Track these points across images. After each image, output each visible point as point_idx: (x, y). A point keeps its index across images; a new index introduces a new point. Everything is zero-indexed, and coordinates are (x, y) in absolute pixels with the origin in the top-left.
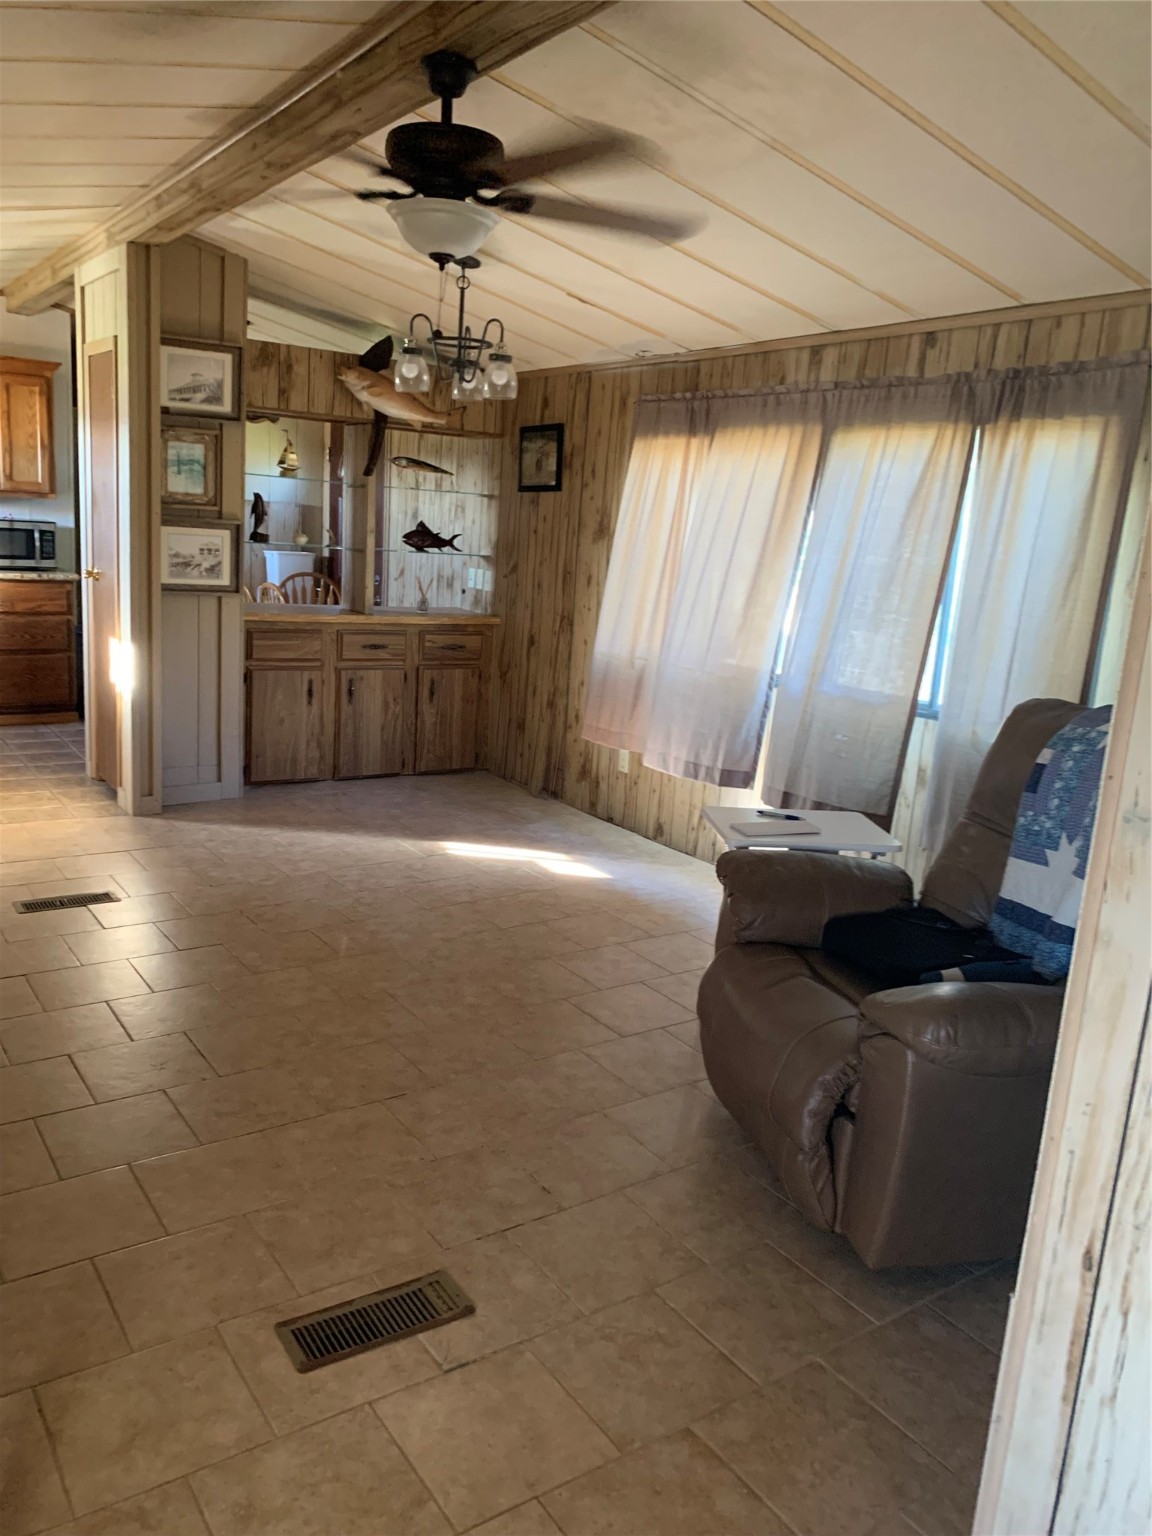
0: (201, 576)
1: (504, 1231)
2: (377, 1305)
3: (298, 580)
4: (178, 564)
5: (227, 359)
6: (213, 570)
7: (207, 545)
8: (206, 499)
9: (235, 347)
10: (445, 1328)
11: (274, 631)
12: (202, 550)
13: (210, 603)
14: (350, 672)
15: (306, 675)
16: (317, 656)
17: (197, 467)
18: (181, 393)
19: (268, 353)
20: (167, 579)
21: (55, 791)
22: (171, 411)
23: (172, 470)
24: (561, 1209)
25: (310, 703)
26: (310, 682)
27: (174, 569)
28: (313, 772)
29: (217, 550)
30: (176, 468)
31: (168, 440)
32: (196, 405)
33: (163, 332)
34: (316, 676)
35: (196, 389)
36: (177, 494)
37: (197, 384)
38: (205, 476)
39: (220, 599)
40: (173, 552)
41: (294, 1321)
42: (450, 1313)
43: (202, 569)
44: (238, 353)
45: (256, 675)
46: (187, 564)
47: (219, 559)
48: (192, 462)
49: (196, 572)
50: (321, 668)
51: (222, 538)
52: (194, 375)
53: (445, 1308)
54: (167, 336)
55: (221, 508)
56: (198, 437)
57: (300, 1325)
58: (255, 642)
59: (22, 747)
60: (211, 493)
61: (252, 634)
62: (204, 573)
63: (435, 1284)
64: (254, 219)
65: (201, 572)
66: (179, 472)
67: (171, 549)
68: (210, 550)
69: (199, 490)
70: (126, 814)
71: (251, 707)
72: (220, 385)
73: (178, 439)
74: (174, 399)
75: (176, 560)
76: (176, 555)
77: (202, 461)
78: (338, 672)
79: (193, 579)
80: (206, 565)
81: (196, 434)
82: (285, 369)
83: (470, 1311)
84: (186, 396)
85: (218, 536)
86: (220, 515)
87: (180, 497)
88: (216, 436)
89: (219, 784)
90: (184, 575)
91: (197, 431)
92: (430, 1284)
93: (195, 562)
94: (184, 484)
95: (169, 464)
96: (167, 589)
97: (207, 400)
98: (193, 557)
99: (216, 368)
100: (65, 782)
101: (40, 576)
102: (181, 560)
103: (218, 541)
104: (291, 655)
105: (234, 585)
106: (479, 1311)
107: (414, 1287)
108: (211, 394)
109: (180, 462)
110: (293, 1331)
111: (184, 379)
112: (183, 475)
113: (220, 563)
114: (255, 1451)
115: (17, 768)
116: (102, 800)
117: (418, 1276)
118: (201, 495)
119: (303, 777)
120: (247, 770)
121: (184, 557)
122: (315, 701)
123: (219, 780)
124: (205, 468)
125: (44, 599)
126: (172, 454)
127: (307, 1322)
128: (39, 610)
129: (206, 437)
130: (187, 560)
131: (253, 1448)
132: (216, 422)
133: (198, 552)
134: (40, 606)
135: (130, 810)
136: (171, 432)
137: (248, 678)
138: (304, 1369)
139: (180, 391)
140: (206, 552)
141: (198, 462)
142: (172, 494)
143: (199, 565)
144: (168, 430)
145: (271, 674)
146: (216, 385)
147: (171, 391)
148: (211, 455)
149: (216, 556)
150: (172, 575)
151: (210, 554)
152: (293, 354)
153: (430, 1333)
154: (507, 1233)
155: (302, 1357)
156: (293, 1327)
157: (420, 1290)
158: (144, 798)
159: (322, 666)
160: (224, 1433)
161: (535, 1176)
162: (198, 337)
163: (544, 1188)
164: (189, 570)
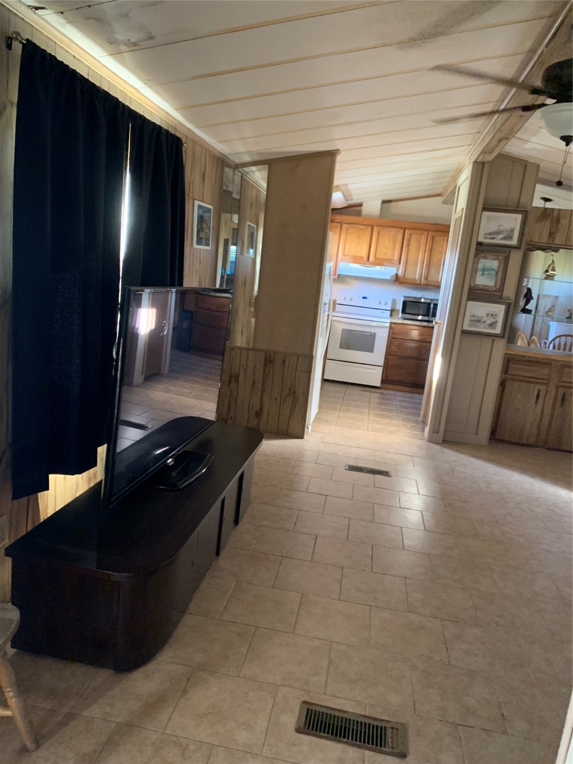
0: (485, 328)
1: (459, 725)
2: (357, 722)
3: (563, 339)
4: (474, 321)
5: (519, 217)
6: (492, 325)
7: (491, 312)
8: (495, 289)
9: (524, 211)
10: (383, 756)
11: (523, 361)
12: (488, 314)
13: (487, 342)
14: (564, 389)
15: (537, 387)
16: (546, 377)
17: (493, 272)
18: (490, 235)
19: (546, 214)
20: (466, 327)
21: (401, 422)
22: (484, 243)
23: (479, 273)
24: (505, 733)
25: (536, 402)
26: (539, 391)
27: (471, 323)
28: (532, 440)
29: (496, 315)
30: (481, 273)
31: (479, 259)
32: (498, 241)
33: (483, 205)
34: (543, 388)
35: (498, 233)
36: (479, 285)
37: (499, 230)
38: (497, 276)
39: (493, 340)
40: (473, 315)
41: (312, 704)
42: (390, 750)
43: (486, 324)
44: (525, 214)
45: (508, 383)
46: (479, 321)
47: (496, 320)
48: (491, 269)
49: (483, 325)
50: (547, 384)
51: (499, 310)
52: (499, 226)
53: (390, 745)
54: (486, 207)
55: (502, 294)
56: (496, 257)
57: (314, 708)
58: (511, 365)
59: (401, 401)
60: (498, 286)
61: (509, 361)
62: (487, 326)
63: (395, 730)
64: (536, 141)
65: (485, 326)
66: (483, 275)
67: (471, 313)
68: (492, 315)
69: (492, 284)
70: (425, 440)
71: (502, 400)
72: (512, 230)
73: (485, 258)
74: (486, 238)
75: (473, 319)
76: (474, 316)
77: (496, 269)
78: (557, 387)
79: (482, 329)
80: (489, 322)
81: (495, 256)
82: (555, 222)
83: (403, 756)
84: (493, 236)
85: (498, 308)
86: (501, 297)
87: (481, 287)
88: (506, 257)
89: (476, 436)
90: (476, 326)
91: (496, 254)
92: (393, 728)
93: (483, 320)
94: (484, 281)
95: (478, 271)
96: (465, 332)
97: (504, 238)
98: (482, 318)
99: (513, 221)
100: (409, 420)
101: (428, 324)
102: (475, 319)
103: (497, 310)
104: (531, 375)
105: (502, 333)
106: (408, 759)
107: (383, 724)
108: (506, 235)
109: (484, 270)
110: (308, 709)
111: (493, 228)
112: (485, 276)
113: (496, 322)
114: (248, 754)
115: (392, 410)
116: (417, 431)
117: (390, 720)
118: (493, 287)
119: (525, 442)
120: (493, 432)
121: (478, 317)
122: (540, 401)
123: (477, 434)
124: (497, 273)
125: (427, 335)
126: (480, 266)
127: (317, 709)
128: (425, 340)
129: (500, 257)
130: (479, 319)
131: (248, 752)
132: (508, 250)
133: (485, 315)
134: (427, 338)
135: (427, 439)
136: (482, 255)
137: (503, 384)
138: (298, 730)
139: (490, 234)
140: (490, 316)
141: (494, 270)
142: (476, 286)
143: (485, 322)
144: (480, 253)
145: (516, 384)
146: (510, 231)
147: (486, 234)
148: (502, 266)
149: (495, 318)
150: (470, 326)
151: (492, 316)
152: (561, 214)
153: (372, 753)
154: (459, 726)
155: (302, 724)
156: (310, 707)
157: (385, 727)
158: (434, 434)
159: (548, 383)
160: (243, 737)
161: (503, 705)
162: (505, 207)
163: (503, 715)
164: (479, 324)
